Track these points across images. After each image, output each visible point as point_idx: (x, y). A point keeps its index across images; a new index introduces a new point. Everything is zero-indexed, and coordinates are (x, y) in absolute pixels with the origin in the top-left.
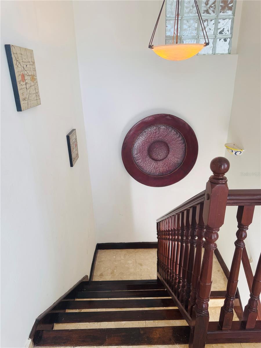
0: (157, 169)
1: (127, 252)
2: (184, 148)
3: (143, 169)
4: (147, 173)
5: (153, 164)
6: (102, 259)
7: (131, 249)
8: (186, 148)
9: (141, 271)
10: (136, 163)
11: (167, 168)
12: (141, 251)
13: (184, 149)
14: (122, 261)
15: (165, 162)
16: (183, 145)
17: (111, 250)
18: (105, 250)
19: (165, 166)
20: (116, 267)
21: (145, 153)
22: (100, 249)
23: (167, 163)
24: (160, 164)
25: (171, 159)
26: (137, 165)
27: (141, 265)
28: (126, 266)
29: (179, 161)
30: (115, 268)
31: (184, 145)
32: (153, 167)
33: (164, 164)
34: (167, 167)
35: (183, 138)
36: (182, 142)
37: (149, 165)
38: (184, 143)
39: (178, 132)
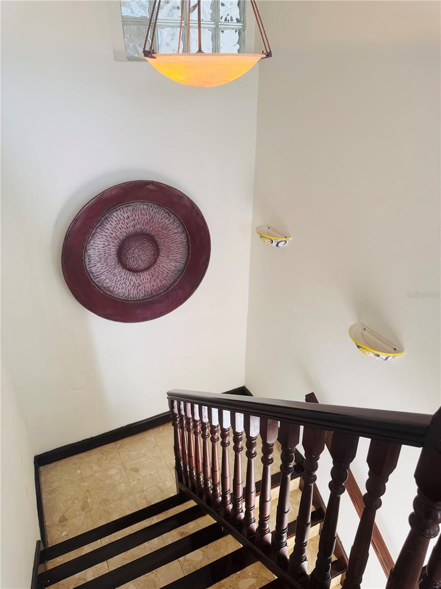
0: (140, 288)
1: (102, 454)
2: (185, 241)
3: (111, 292)
4: (121, 299)
5: (130, 279)
6: (55, 485)
7: (107, 445)
8: (188, 241)
9: (139, 483)
10: (95, 284)
11: (159, 283)
12: (128, 443)
13: (185, 244)
14: (97, 475)
15: (153, 272)
16: (181, 237)
17: (68, 459)
18: (55, 463)
19: (154, 278)
20: (88, 491)
21: (113, 259)
22: (43, 464)
23: (157, 273)
24: (145, 276)
25: (164, 265)
26: (98, 287)
27: (136, 470)
28: (108, 482)
29: (180, 265)
30: (87, 494)
31: (184, 235)
32: (132, 283)
33: (153, 276)
34: (158, 281)
35: (182, 224)
36: (180, 230)
37: (122, 282)
38: (183, 231)
39: (171, 212)
